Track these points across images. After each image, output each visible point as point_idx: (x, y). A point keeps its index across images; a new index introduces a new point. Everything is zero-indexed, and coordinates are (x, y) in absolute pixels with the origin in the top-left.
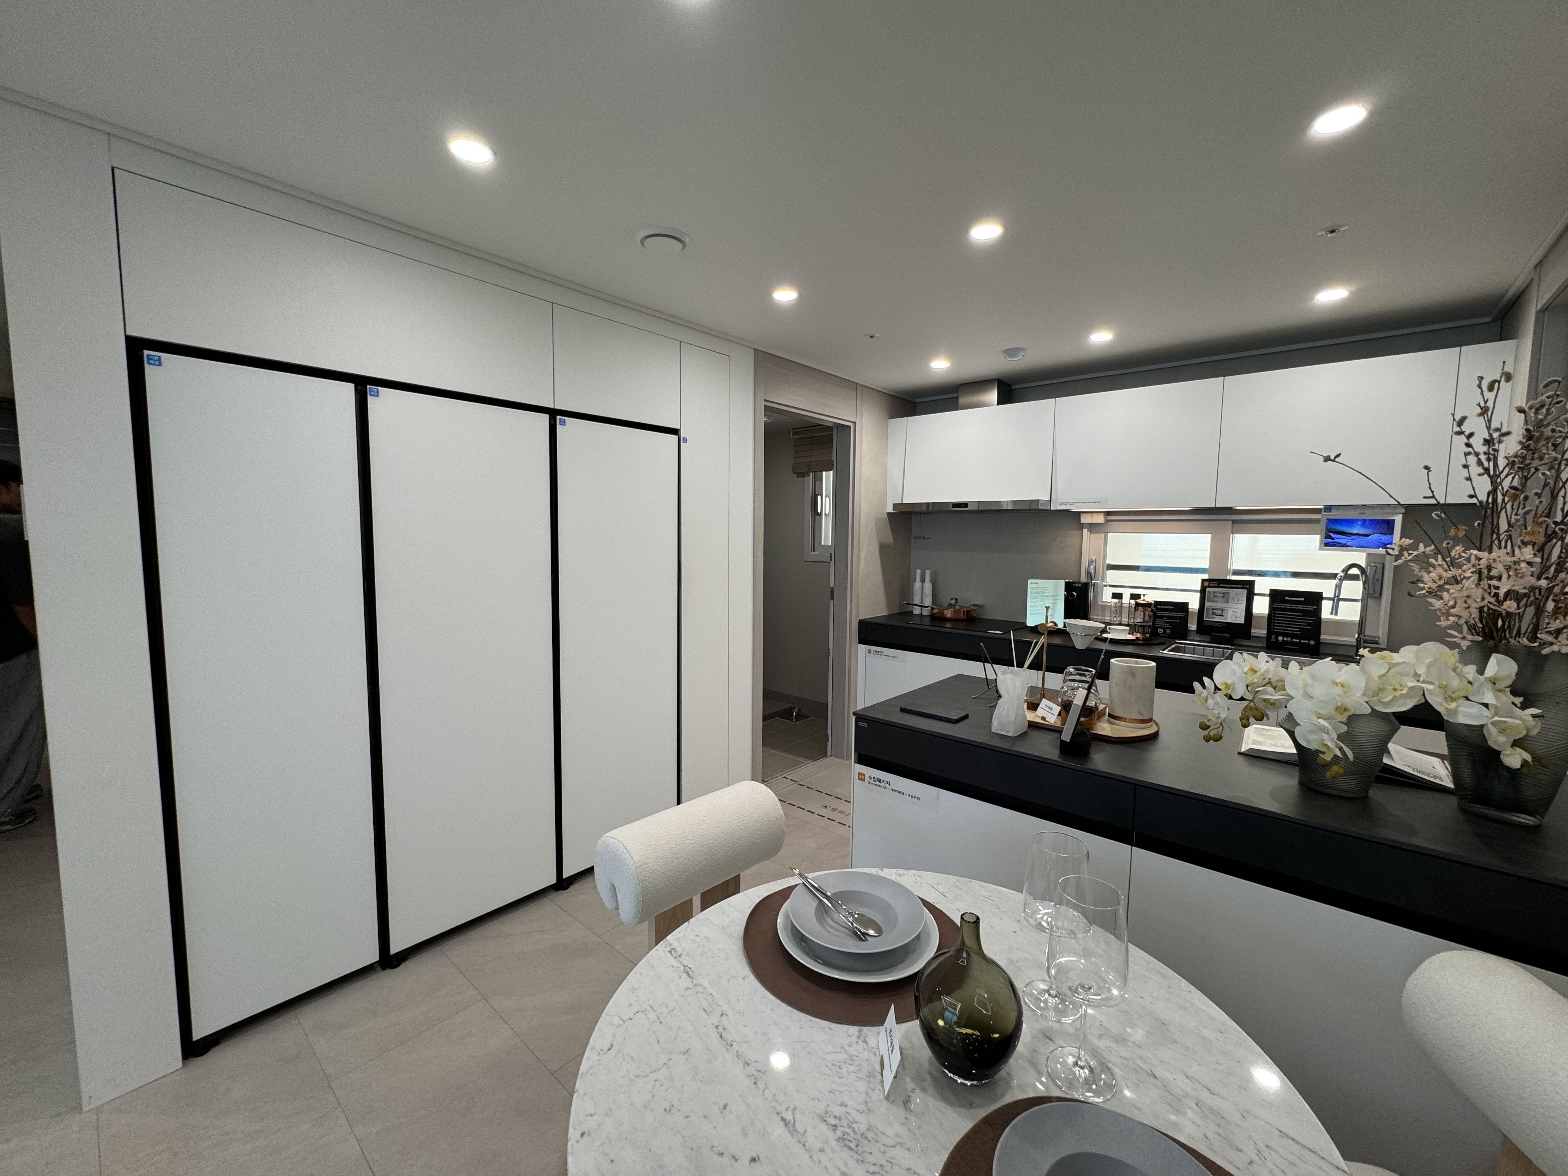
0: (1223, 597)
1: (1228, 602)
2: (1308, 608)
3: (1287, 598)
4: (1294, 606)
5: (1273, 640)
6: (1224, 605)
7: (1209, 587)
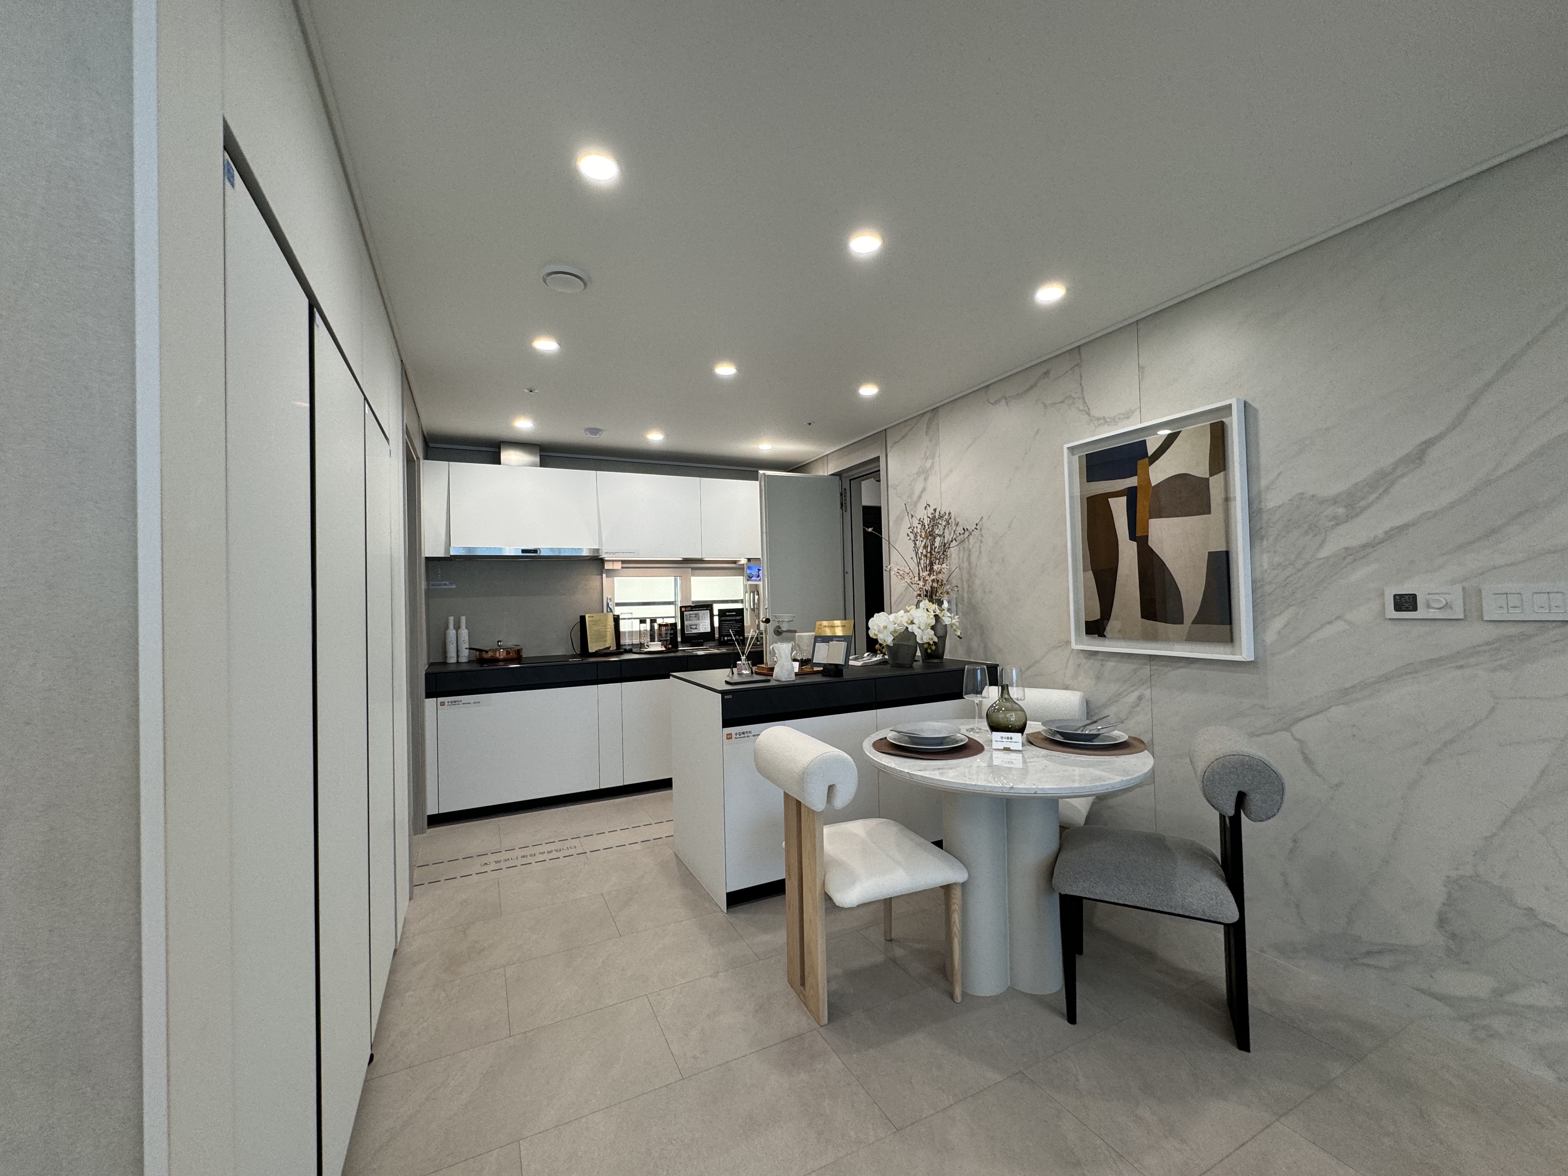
0: (695, 617)
1: (699, 620)
2: (738, 618)
3: (727, 614)
4: (731, 618)
5: (722, 640)
6: (698, 622)
7: (686, 611)
